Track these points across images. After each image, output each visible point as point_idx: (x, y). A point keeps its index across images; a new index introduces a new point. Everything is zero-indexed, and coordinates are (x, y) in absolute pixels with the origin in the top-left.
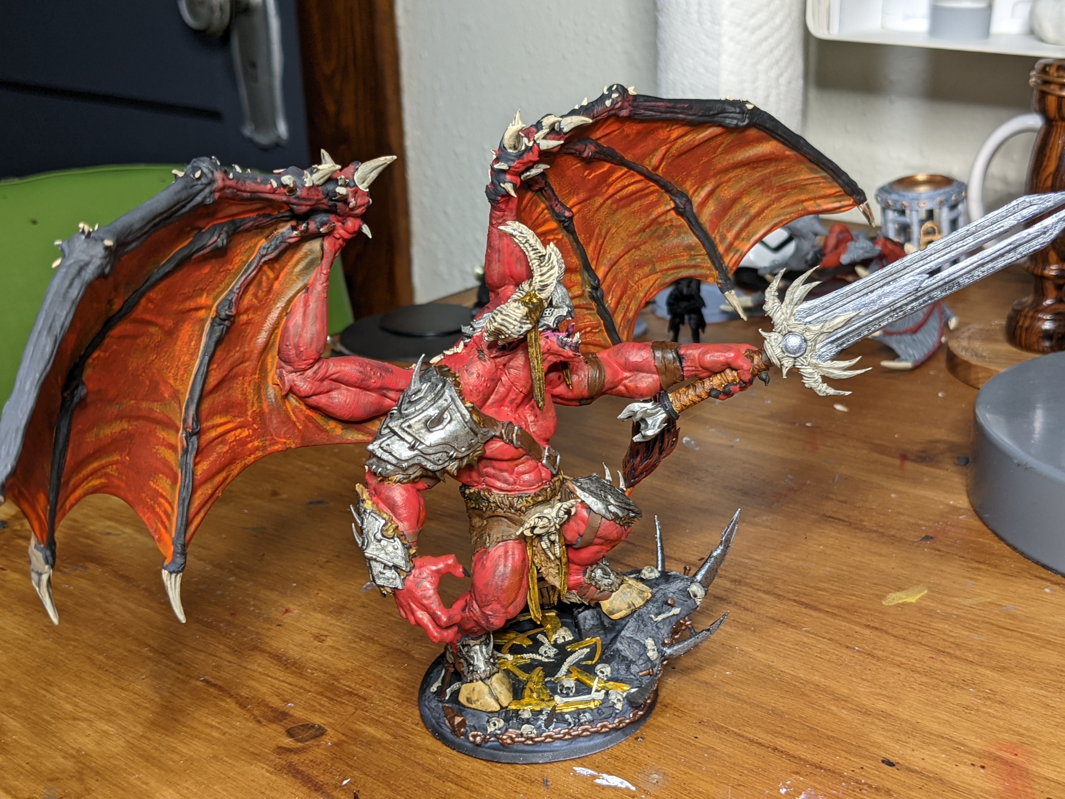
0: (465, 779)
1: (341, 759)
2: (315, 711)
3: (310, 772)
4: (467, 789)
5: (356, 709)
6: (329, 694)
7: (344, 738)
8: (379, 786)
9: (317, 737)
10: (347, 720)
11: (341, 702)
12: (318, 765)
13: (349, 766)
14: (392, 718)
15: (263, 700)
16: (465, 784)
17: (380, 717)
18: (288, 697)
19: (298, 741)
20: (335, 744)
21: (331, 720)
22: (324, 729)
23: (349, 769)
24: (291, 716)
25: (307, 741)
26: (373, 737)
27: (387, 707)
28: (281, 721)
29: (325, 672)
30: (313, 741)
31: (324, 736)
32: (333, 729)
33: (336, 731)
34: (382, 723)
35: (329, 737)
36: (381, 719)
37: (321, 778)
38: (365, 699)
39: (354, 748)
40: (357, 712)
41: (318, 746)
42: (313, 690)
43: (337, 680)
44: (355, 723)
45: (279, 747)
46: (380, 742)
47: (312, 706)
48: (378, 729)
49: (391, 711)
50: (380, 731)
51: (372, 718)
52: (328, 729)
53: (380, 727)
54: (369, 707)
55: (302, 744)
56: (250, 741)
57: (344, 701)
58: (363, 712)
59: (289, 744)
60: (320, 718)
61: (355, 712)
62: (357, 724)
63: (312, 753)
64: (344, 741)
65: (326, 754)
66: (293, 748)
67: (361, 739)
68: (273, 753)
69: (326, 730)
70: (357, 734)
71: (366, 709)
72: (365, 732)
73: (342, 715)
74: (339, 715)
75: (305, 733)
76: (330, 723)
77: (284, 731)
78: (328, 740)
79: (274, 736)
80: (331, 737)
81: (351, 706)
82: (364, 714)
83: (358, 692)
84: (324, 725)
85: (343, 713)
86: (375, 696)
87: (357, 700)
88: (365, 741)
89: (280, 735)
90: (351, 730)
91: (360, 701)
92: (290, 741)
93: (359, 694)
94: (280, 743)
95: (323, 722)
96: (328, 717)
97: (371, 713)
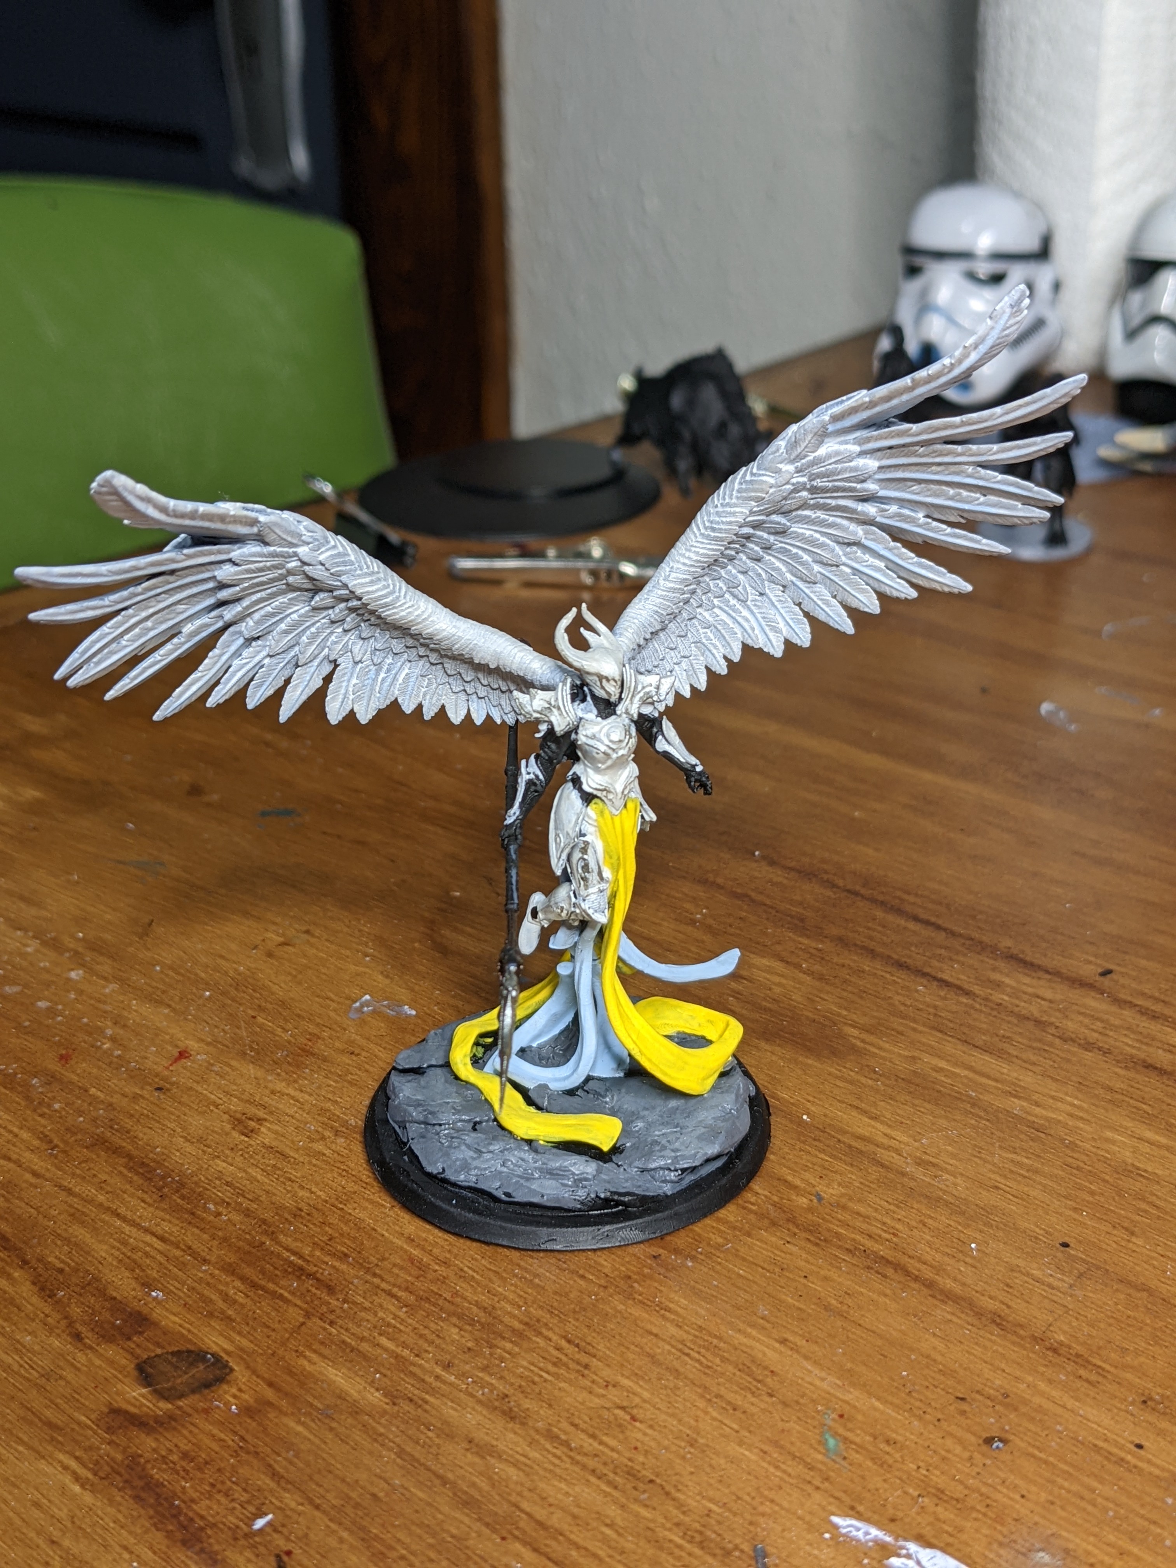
1: (256, 1453)
2: (211, 1315)
3: (177, 1487)
5: (308, 1315)
6: (247, 1271)
7: (270, 1394)
8: (342, 1540)
9: (208, 1385)
10: (283, 1344)
11: (274, 1295)
12: (201, 1469)
13: (274, 1475)
14: (390, 1345)
15: (97, 1279)
17: (362, 1339)
18: (154, 1274)
19: (162, 1395)
20: (247, 1411)
21: (245, 1343)
22: (226, 1366)
23: (272, 1484)
24: (155, 1325)
25: (182, 1396)
26: (341, 1396)
27: (381, 1314)
28: (128, 1338)
30: (197, 1397)
31: (225, 1387)
32: (248, 1367)
33: (254, 1372)
34: (365, 1357)
35: (234, 1390)
36: (365, 1347)
37: (202, 1506)
38: (331, 1290)
39: (292, 1424)
40: (309, 1324)
41: (206, 1411)
42: (212, 1258)
43: (271, 1234)
44: (301, 1355)
45: (115, 1411)
46: (356, 1410)
47: (207, 1301)
48: (356, 1373)
49: (389, 1325)
50: (358, 1379)
51: (344, 1342)
52: (236, 1368)
53: (360, 1370)
54: (338, 1311)
55: (170, 1406)
56: (48, 1388)
57: (282, 1291)
58: (322, 1324)
59: (138, 1404)
60: (221, 1335)
61: (303, 1324)
62: (305, 1357)
63: (191, 1432)
64: (270, 1404)
65: (223, 1436)
66: (147, 1415)
67: (310, 1399)
68: (97, 1426)
69: (232, 1370)
70: (302, 1384)
71: (332, 1317)
72: (323, 1381)
73: (274, 1330)
74: (265, 1330)
75: (180, 1376)
76: (241, 1349)
77: (133, 1366)
78: (231, 1399)
79: (106, 1379)
80: (240, 1390)
81: (296, 1305)
82: (325, 1329)
83: (315, 1269)
84: (228, 1353)
85: (276, 1326)
86: (356, 1281)
87: (313, 1290)
88: (319, 1406)
89: (120, 1376)
90: (291, 1373)
91: (318, 1292)
92: (143, 1396)
93: (318, 1275)
94: (118, 1399)
95: (225, 1346)
96: (240, 1333)
97: (341, 1327)
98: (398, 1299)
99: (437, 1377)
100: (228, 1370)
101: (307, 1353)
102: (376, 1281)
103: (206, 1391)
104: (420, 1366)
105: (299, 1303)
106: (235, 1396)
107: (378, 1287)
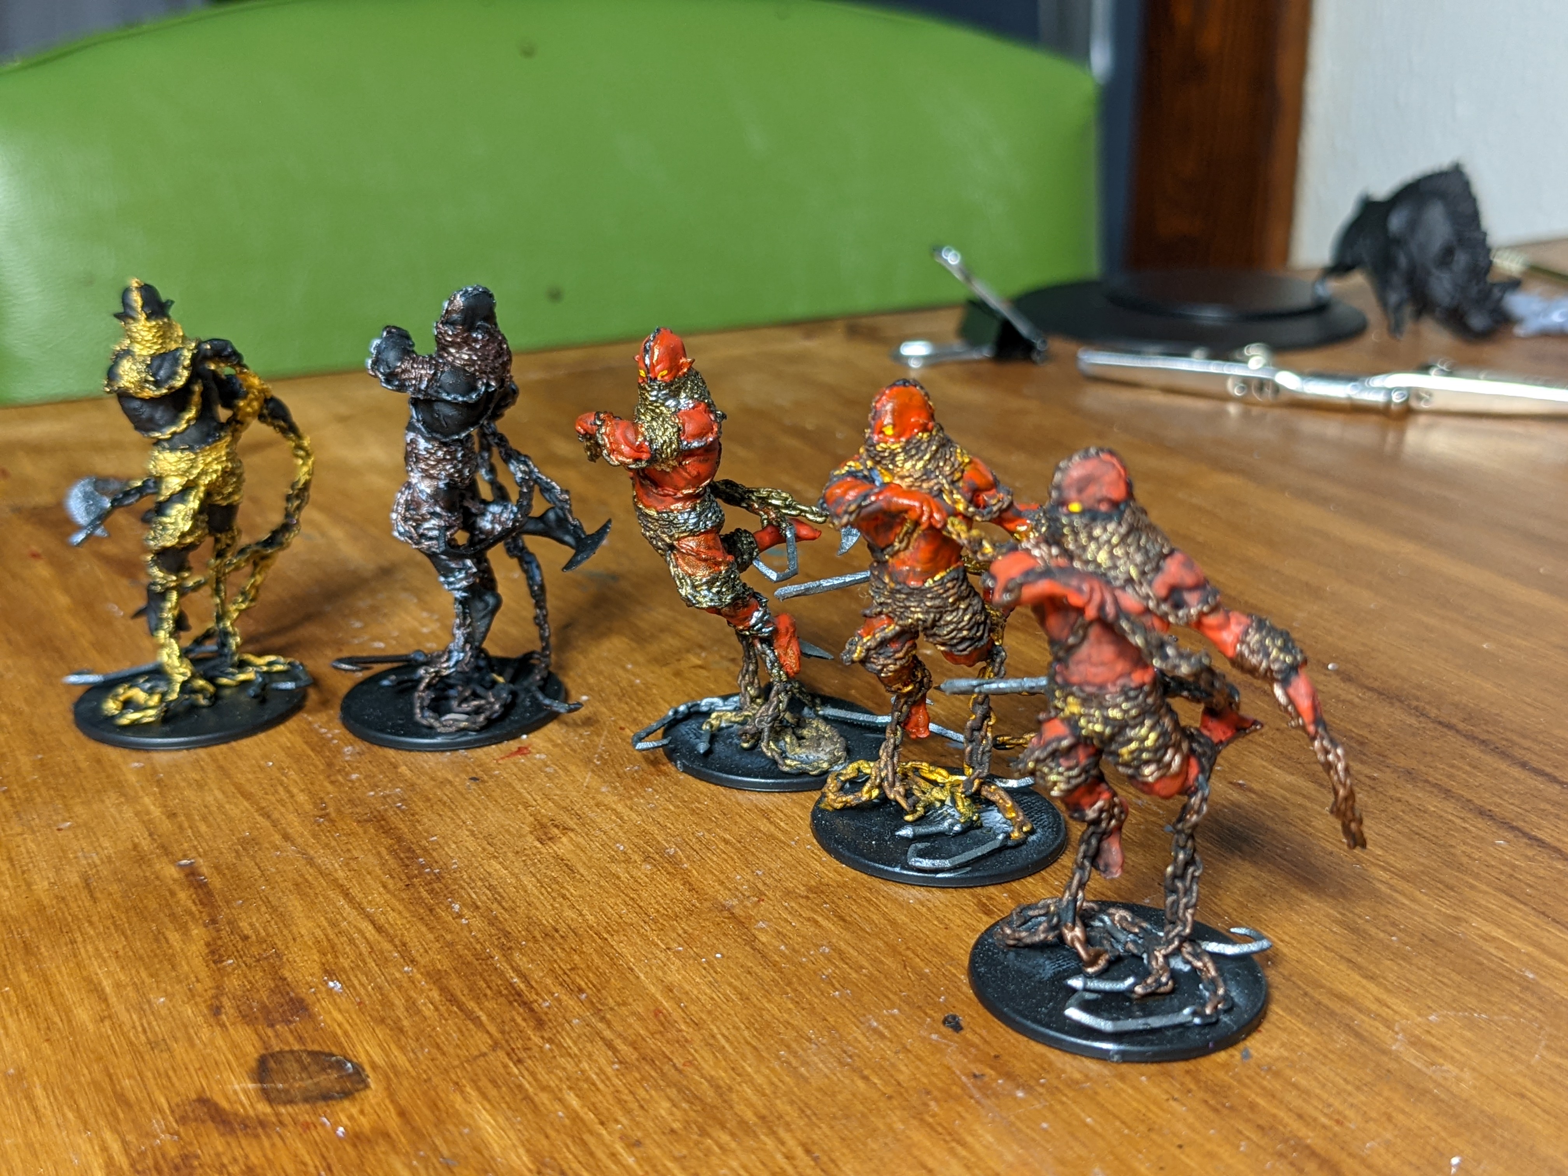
2: (382, 1020)
5: (496, 1046)
6: (456, 984)
7: (393, 1123)
9: (326, 1097)
10: (445, 1071)
11: (469, 1016)
14: (574, 1102)
15: (278, 955)
17: (545, 1088)
18: (345, 963)
19: (267, 1096)
20: (355, 1137)
21: (401, 1060)
22: (363, 1080)
24: (312, 1017)
25: (289, 1102)
27: (585, 1065)
28: (272, 1026)
29: (493, 921)
30: (307, 1107)
31: (346, 1103)
32: (388, 1088)
33: (391, 1095)
34: (535, 1109)
35: (354, 1111)
36: (543, 1098)
38: (540, 1024)
40: (491, 1057)
41: (306, 1127)
42: (422, 961)
43: (507, 952)
44: (458, 1088)
45: (203, 1101)
47: (387, 1003)
48: (512, 1125)
49: (588, 1080)
50: (512, 1134)
51: (520, 1087)
52: (373, 1086)
53: (521, 1123)
54: (535, 1052)
55: (268, 1110)
56: (147, 1057)
57: (481, 1013)
58: (507, 1060)
59: (233, 1098)
60: (380, 1045)
61: (484, 1055)
62: (462, 1092)
63: (273, 1145)
64: (386, 1135)
65: (307, 1159)
66: (236, 1114)
67: (438, 1141)
68: (172, 1112)
69: (367, 1086)
70: (439, 1123)
71: (523, 1055)
72: (466, 1125)
73: (444, 1054)
74: (434, 1051)
75: (302, 1079)
76: (393, 1067)
77: (256, 1056)
78: (344, 1119)
79: (216, 1063)
80: (362, 1112)
81: (488, 1032)
82: (505, 1066)
83: (535, 997)
84: (374, 1066)
85: (451, 1050)
86: (575, 1021)
87: (519, 1020)
88: (445, 1152)
89: (234, 1064)
90: (434, 1106)
91: (523, 1024)
92: (245, 1092)
93: (535, 1006)
94: (216, 1088)
95: (376, 1059)
96: (402, 1048)
97: (527, 1069)
98: (614, 1050)
99: (613, 1155)
100: (361, 1086)
101: (468, 1089)
102: (601, 1026)
103: (321, 1104)
104: (599, 1136)
105: (492, 1029)
106: (351, 1118)
107: (599, 1034)
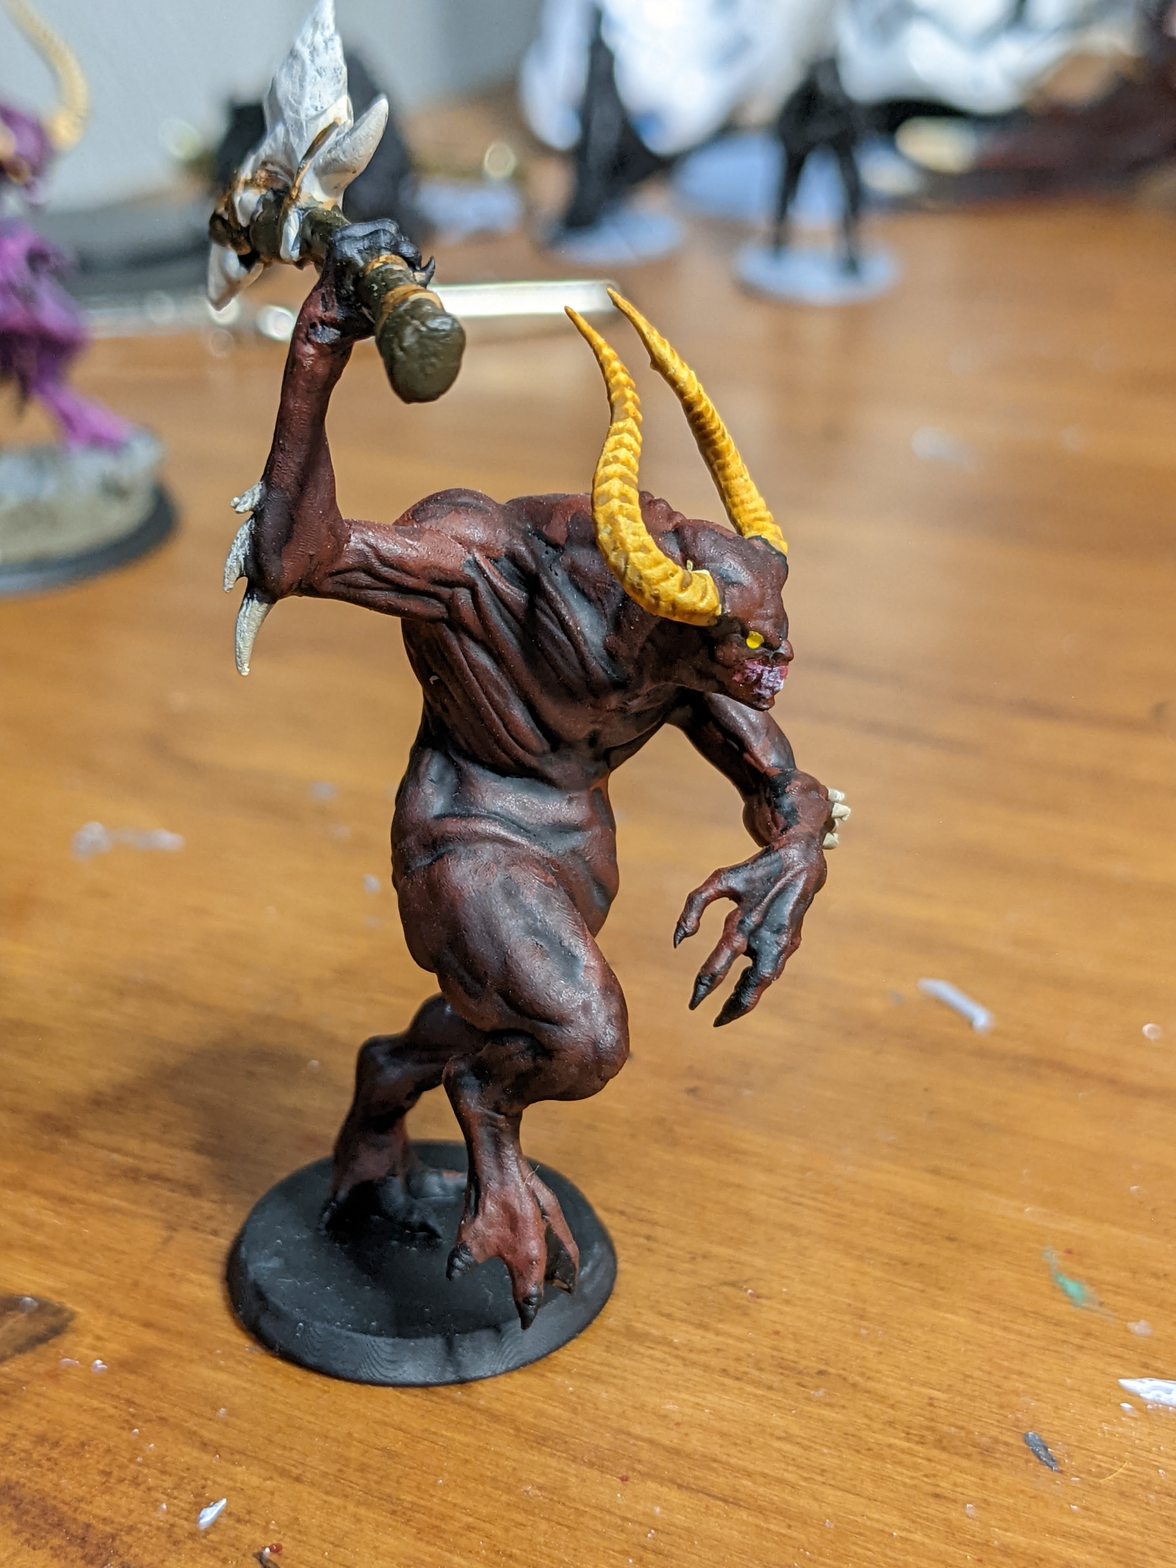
0: (709, 1461)
1: (163, 1420)
3: (47, 1483)
4: (733, 1501)
8: (358, 1520)
9: (41, 1339)
12: (74, 1454)
13: (204, 1446)
16: (720, 1482)
22: (61, 1309)
23: (206, 1458)
31: (71, 1337)
32: (100, 1306)
33: (112, 1311)
35: (90, 1340)
37: (100, 1506)
41: (54, 1374)
52: (79, 1310)
60: (38, 1269)
63: (37, 1405)
64: (157, 1351)
65: (95, 1404)
69: (73, 1314)
73: (123, 1253)
74: (108, 1254)
76: (77, 1284)
78: (89, 1352)
80: (100, 1339)
84: (58, 1292)
85: (125, 1246)
95: (49, 1284)
96: (68, 1264)
100: (66, 1315)
103: (43, 1348)
106: (94, 1348)
